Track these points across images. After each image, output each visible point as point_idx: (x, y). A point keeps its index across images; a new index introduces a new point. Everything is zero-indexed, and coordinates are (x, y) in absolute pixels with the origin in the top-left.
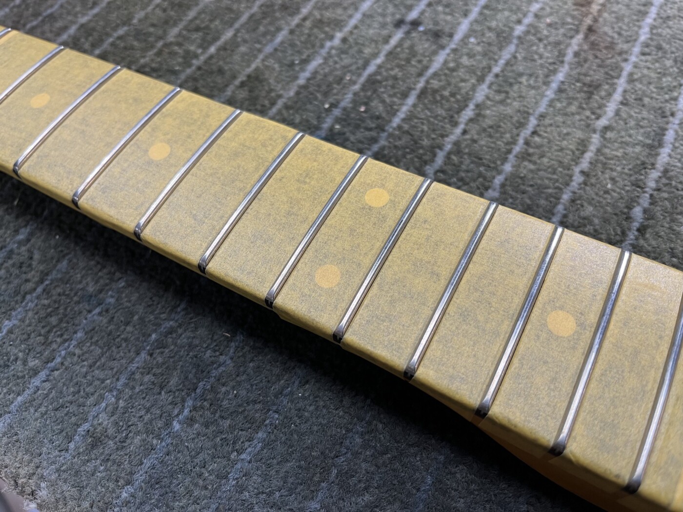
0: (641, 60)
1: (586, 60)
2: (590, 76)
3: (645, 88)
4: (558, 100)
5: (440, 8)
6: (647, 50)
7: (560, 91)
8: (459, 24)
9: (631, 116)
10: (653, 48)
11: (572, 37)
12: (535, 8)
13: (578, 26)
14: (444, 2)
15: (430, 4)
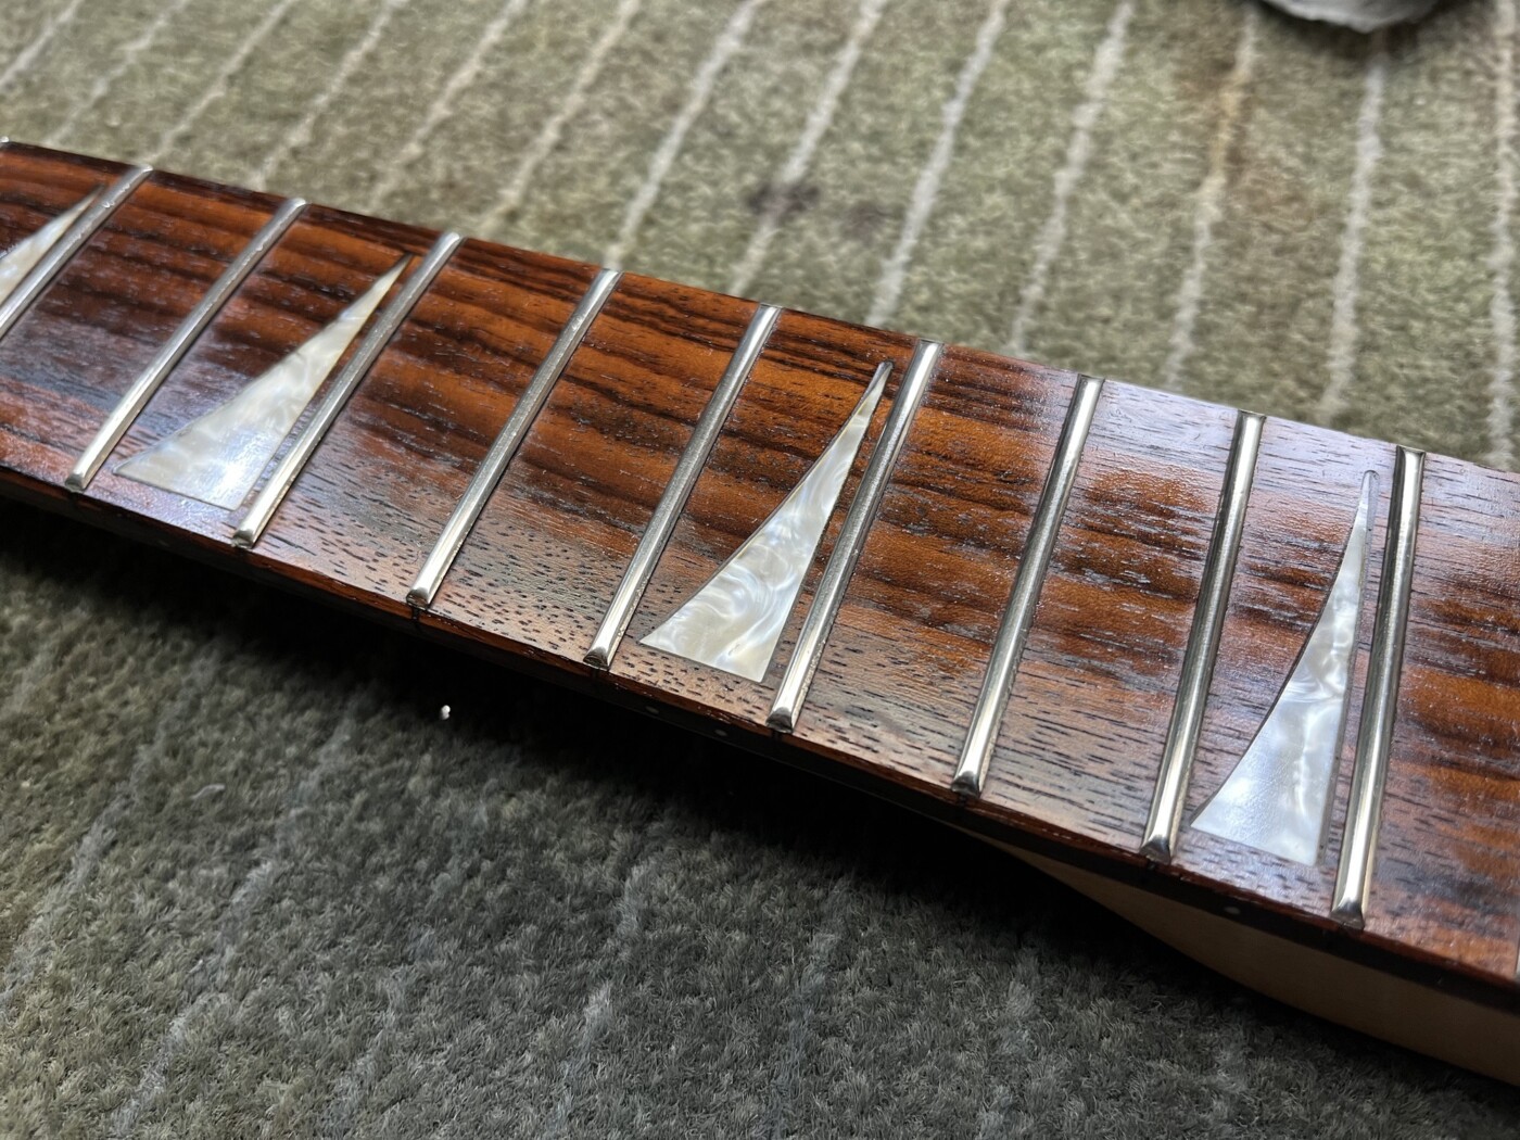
0: (1378, 223)
1: (1244, 243)
2: (1265, 281)
3: (1405, 294)
4: (1206, 357)
5: (856, 147)
6: (1385, 195)
7: (1201, 331)
8: (913, 182)
9: (1393, 378)
10: (1398, 186)
11: (1195, 185)
12: (1085, 116)
13: (1203, 151)
14: (863, 129)
15: (828, 136)
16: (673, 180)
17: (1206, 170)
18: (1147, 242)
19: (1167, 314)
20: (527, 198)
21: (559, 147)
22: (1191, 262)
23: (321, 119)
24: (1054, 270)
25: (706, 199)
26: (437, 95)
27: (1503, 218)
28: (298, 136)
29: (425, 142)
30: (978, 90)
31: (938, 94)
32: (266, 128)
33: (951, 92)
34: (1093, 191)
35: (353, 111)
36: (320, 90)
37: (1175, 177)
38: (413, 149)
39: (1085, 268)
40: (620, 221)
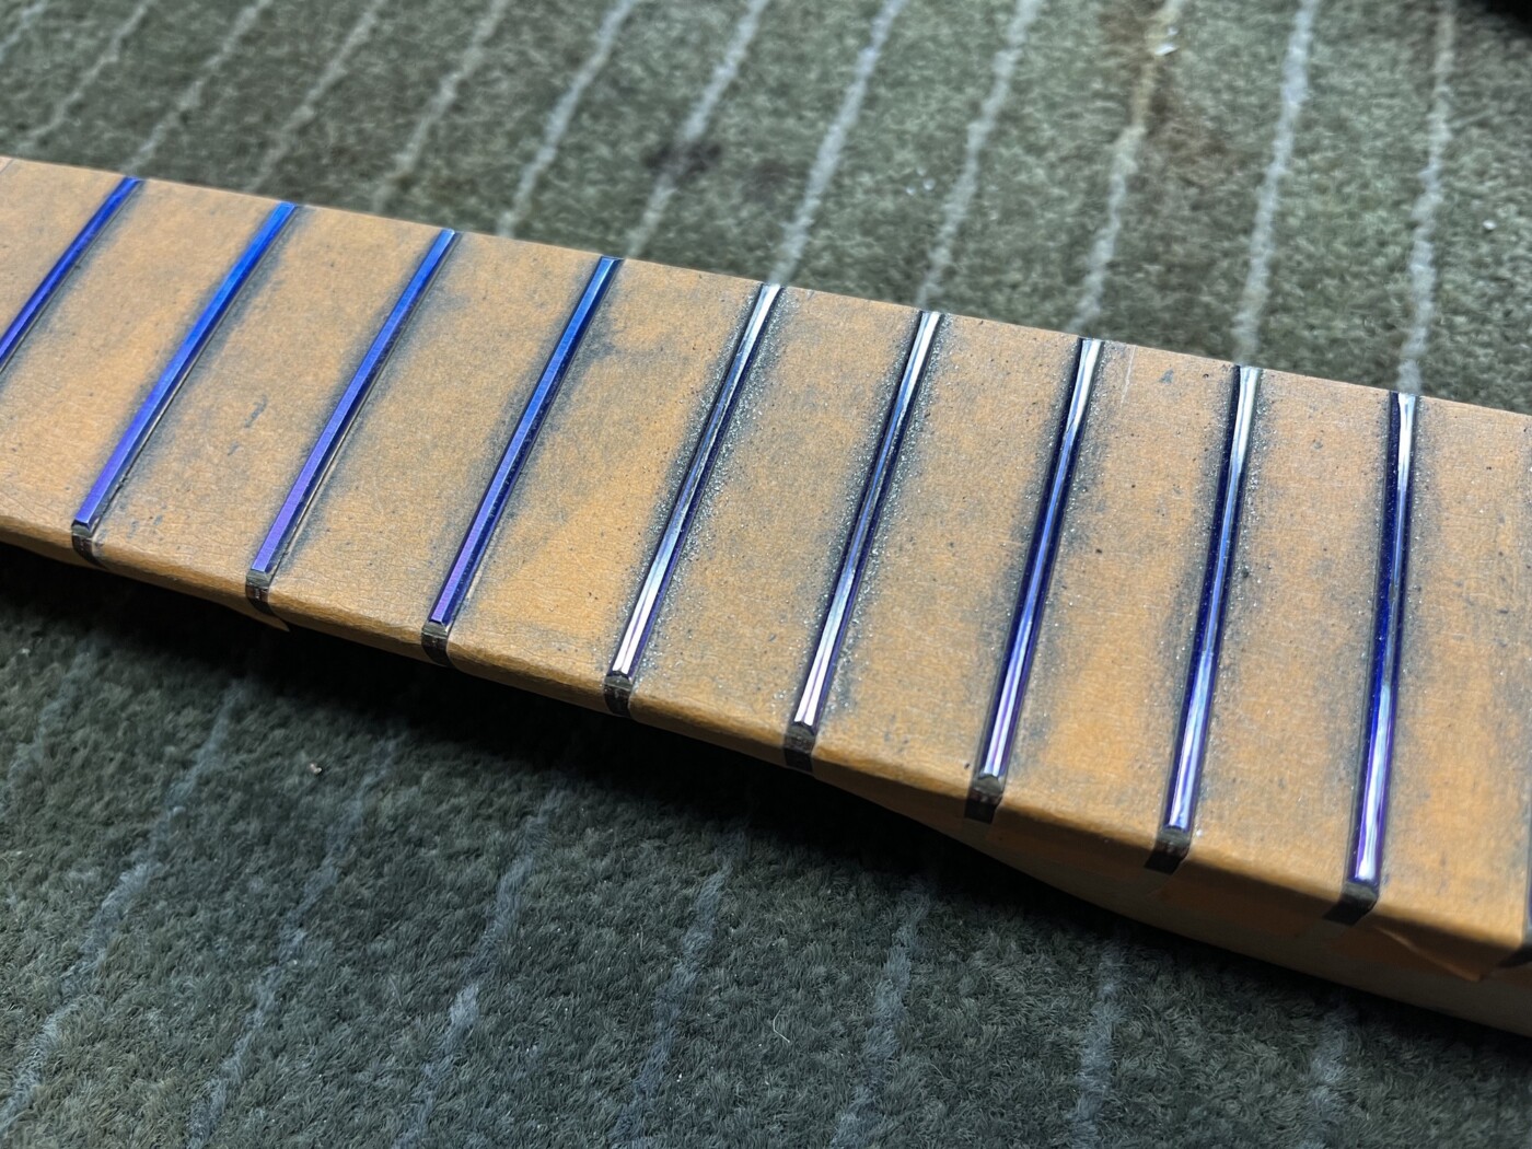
0: (1299, 172)
1: (1159, 198)
2: (1177, 240)
3: (1321, 250)
6: (1308, 137)
10: (1322, 130)
11: (1113, 136)
12: (1005, 63)
13: (1125, 101)
14: (771, 82)
15: (733, 89)
16: (572, 140)
17: (1128, 120)
18: (1061, 200)
19: (1075, 277)
20: (421, 164)
21: (456, 108)
22: (1106, 222)
23: (213, 81)
24: (963, 232)
25: (602, 161)
26: (333, 52)
27: (1435, 165)
28: (188, 100)
29: (317, 105)
30: (893, 36)
31: (851, 42)
32: (157, 93)
33: (866, 39)
34: (1008, 146)
35: (246, 73)
36: (213, 51)
37: (1095, 130)
38: (306, 112)
39: (994, 228)
40: (515, 185)
